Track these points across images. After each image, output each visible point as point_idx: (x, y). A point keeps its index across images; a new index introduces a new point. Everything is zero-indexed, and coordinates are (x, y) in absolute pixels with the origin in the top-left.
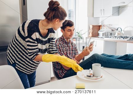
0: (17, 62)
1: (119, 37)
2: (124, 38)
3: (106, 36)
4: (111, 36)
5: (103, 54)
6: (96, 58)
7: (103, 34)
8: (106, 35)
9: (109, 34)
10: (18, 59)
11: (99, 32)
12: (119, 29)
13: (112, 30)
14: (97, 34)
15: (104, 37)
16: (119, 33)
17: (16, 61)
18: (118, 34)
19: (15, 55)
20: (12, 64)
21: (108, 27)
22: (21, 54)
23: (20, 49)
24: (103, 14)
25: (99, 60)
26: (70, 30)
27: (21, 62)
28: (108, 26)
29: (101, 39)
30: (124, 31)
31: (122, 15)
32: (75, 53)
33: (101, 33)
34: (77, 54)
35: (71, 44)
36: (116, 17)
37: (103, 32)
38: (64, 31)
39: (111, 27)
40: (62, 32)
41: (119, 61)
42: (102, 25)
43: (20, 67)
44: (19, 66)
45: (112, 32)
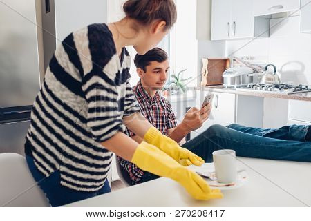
0: (63, 169)
1: (270, 86)
2: (280, 89)
3: (240, 83)
4: (251, 84)
5: (232, 126)
6: (218, 135)
7: (233, 80)
8: (240, 81)
9: (247, 79)
10: (63, 159)
11: (223, 75)
12: (271, 69)
13: (255, 71)
14: (219, 80)
15: (235, 85)
16: (270, 76)
17: (58, 166)
18: (269, 79)
19: (52, 149)
20: (48, 175)
21: (245, 63)
22: (72, 141)
23: (69, 127)
24: (232, 32)
25: (224, 139)
26: (159, 71)
27: (74, 164)
28: (244, 60)
29: (229, 91)
30: (280, 72)
31: (277, 35)
32: (168, 124)
33: (227, 77)
34: (173, 125)
35: (159, 103)
36: (264, 40)
37: (233, 75)
38: (145, 71)
39: (251, 62)
40: (140, 74)
41: (269, 143)
42: (232, 59)
43: (73, 181)
44: (69, 179)
45: (254, 75)
